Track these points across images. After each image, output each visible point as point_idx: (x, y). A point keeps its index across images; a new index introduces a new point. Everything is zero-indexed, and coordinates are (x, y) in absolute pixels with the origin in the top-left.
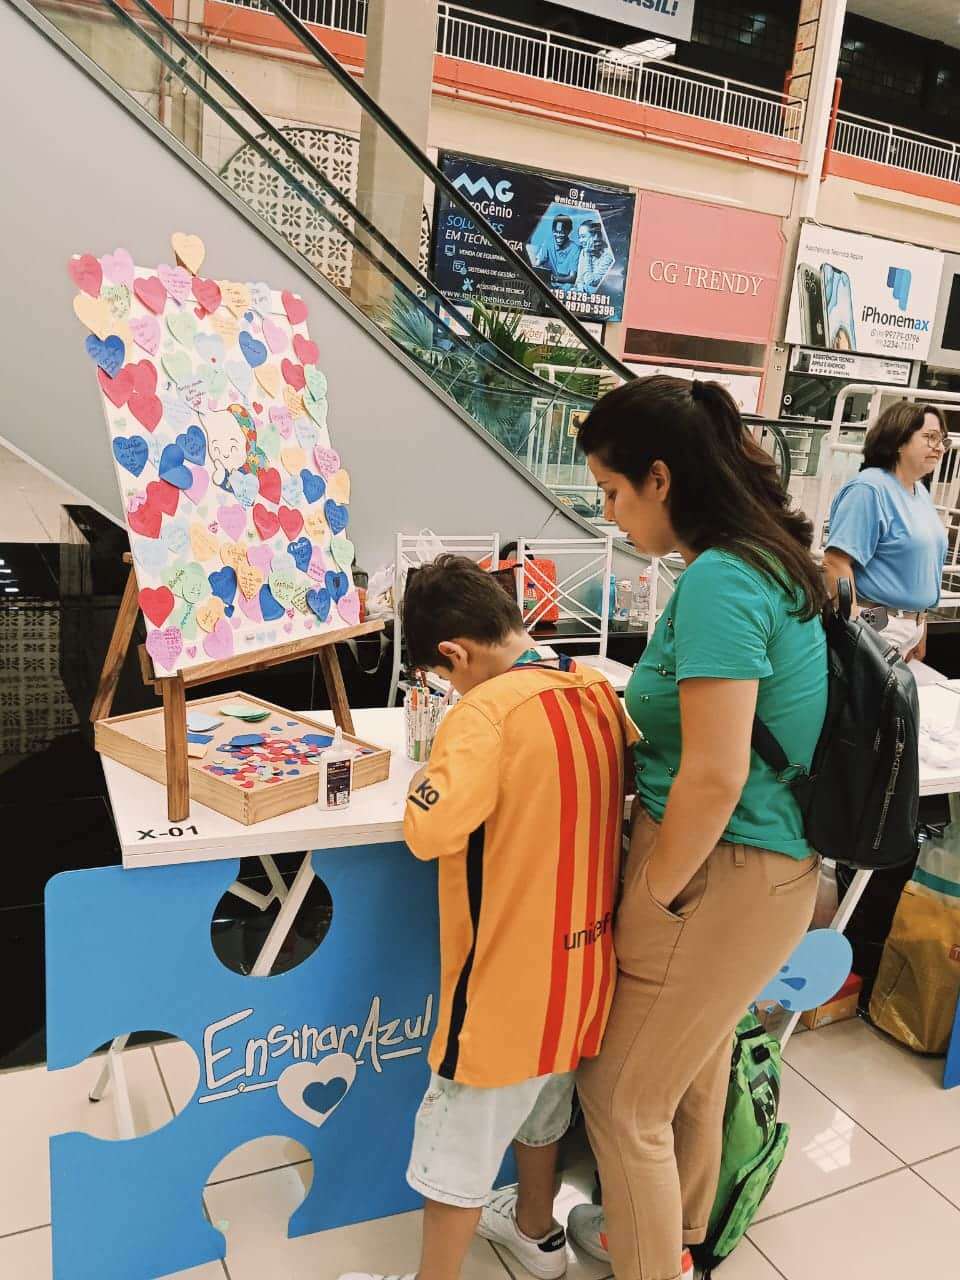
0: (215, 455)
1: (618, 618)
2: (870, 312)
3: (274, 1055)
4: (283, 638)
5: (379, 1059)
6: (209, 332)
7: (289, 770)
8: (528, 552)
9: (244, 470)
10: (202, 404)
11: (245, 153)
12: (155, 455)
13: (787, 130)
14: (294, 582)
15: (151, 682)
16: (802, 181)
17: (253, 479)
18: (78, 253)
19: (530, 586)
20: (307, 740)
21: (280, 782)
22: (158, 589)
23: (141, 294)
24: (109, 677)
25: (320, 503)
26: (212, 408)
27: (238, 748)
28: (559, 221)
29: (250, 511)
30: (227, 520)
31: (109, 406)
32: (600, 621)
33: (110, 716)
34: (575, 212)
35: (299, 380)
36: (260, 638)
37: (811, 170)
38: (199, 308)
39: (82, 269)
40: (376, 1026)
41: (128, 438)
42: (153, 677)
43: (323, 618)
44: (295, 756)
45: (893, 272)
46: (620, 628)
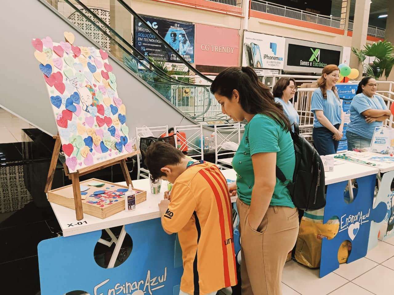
0: (83, 101)
1: (206, 148)
2: (266, 56)
3: (117, 293)
4: (109, 158)
5: (151, 291)
6: (78, 62)
7: (115, 200)
8: (177, 130)
9: (92, 105)
10: (77, 85)
11: (72, 17)
12: (64, 102)
13: (237, 4)
14: (111, 140)
15: (68, 175)
16: (243, 19)
17: (95, 108)
18: (35, 38)
19: (178, 141)
20: (118, 191)
21: (112, 204)
22: (68, 144)
23: (55, 51)
24: (50, 177)
25: (117, 115)
26: (81, 86)
27: (96, 195)
28: (172, 33)
29: (95, 118)
30: (88, 121)
31: (48, 86)
32: (201, 150)
33: (51, 190)
34: (177, 31)
35: (107, 77)
36: (102, 159)
37: (245, 15)
38: (74, 55)
39: (36, 43)
40: (149, 280)
41: (55, 96)
42: (69, 173)
43: (120, 151)
44: (115, 196)
45: (271, 44)
46: (206, 151)
